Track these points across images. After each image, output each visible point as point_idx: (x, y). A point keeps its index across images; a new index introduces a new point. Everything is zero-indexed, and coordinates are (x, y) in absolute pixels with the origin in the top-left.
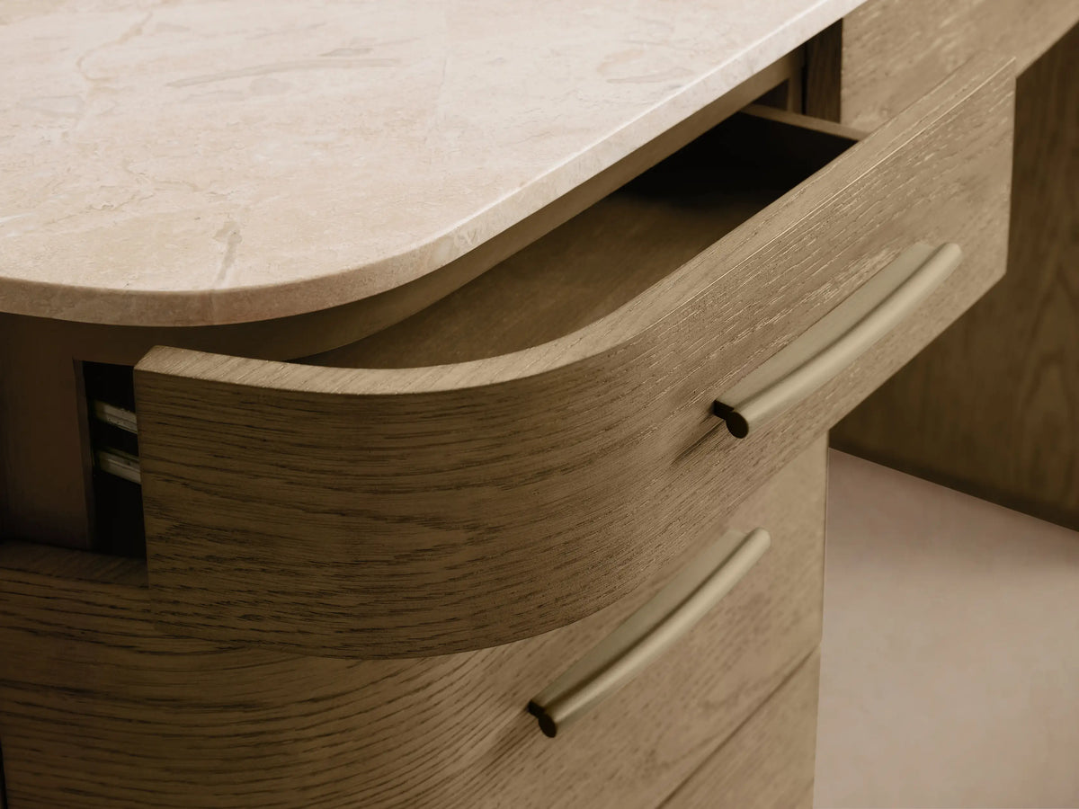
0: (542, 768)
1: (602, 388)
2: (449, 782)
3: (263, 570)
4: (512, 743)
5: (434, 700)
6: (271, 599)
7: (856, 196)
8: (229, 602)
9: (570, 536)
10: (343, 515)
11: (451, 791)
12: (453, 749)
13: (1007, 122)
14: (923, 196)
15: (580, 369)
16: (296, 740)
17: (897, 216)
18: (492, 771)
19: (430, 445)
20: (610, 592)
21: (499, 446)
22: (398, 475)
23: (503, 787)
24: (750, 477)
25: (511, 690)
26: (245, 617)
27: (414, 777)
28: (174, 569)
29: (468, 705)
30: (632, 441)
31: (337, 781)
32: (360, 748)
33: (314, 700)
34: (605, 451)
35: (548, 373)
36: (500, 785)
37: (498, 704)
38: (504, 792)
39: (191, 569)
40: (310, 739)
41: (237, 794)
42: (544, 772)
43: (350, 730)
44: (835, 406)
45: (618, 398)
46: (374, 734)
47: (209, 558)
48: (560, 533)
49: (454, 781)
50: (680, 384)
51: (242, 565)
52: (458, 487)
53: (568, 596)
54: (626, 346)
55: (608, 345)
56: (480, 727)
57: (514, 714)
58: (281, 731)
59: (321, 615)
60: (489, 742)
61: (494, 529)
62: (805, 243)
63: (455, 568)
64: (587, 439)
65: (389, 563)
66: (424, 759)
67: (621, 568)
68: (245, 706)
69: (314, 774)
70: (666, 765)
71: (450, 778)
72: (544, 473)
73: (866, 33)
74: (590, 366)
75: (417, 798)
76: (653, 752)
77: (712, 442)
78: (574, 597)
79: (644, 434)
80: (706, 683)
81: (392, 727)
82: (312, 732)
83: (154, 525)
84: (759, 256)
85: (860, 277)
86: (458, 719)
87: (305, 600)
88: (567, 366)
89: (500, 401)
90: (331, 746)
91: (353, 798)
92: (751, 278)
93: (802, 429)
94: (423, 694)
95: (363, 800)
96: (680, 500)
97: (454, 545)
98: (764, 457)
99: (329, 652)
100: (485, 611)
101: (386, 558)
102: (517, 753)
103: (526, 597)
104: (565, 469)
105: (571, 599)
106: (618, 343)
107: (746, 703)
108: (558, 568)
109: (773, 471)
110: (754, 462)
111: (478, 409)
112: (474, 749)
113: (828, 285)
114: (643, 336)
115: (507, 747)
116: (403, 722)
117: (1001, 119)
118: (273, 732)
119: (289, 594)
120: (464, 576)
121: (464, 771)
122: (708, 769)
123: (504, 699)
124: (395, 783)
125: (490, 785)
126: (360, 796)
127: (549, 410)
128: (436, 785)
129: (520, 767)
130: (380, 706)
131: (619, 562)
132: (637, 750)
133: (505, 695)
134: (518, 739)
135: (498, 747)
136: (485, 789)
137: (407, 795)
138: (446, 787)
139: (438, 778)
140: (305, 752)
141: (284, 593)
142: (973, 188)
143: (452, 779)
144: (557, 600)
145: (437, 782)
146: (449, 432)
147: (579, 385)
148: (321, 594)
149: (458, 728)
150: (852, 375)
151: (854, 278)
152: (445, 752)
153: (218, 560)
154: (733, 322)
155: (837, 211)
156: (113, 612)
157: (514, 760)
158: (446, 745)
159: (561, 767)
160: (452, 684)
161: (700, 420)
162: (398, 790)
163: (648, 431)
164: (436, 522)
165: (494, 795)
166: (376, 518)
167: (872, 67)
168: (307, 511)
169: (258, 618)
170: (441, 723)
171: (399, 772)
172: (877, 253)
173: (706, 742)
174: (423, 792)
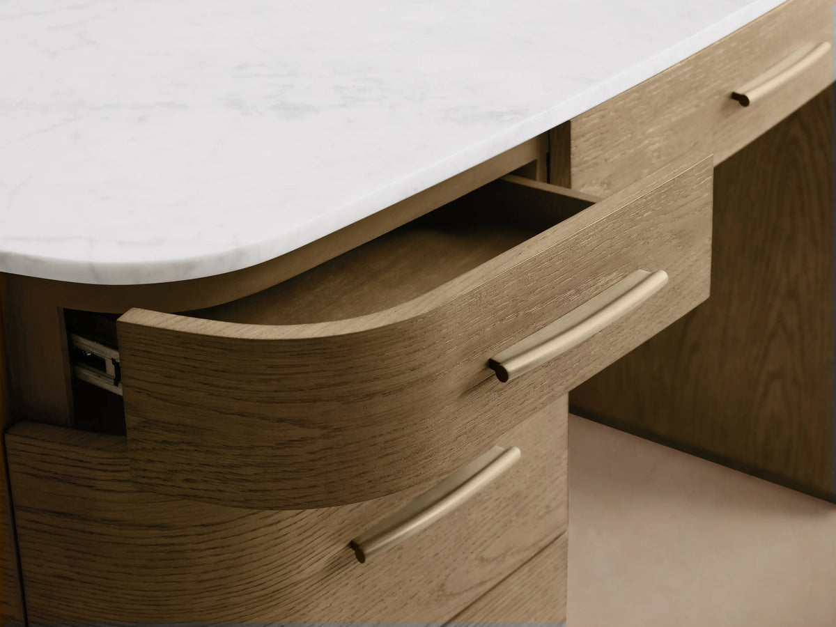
0: (362, 585)
1: (407, 343)
2: (295, 585)
3: (196, 450)
4: (339, 566)
5: (283, 532)
6: (201, 469)
7: (592, 235)
8: (176, 471)
9: (388, 437)
10: (243, 416)
11: (297, 591)
12: (297, 565)
13: (708, 196)
14: (643, 239)
15: (393, 329)
16: (194, 550)
17: (625, 250)
18: (325, 582)
19: (297, 373)
20: (417, 476)
21: (340, 375)
22: (276, 391)
23: (334, 594)
24: (518, 412)
25: (337, 532)
26: (187, 480)
27: (271, 580)
28: (143, 448)
29: (307, 538)
30: (430, 378)
31: (220, 578)
32: (235, 559)
33: (203, 526)
34: (411, 384)
35: (371, 330)
36: (332, 592)
37: (328, 539)
38: (334, 597)
39: (154, 449)
40: (201, 550)
41: (157, 582)
42: (363, 587)
43: (228, 546)
44: (581, 372)
45: (419, 350)
46: (243, 550)
47: (164, 442)
48: (382, 435)
49: (298, 586)
50: (464, 345)
51: (183, 447)
52: (314, 401)
53: (388, 476)
54: (424, 317)
55: (412, 315)
56: (316, 553)
57: (341, 547)
58: (183, 544)
59: (231, 480)
60: (322, 564)
61: (337, 430)
62: (555, 262)
63: (314, 453)
64: (399, 375)
65: (272, 448)
66: (276, 570)
67: (425, 461)
68: (163, 527)
69: (205, 573)
70: (452, 595)
71: (295, 584)
72: (371, 395)
73: (589, 133)
74: (399, 328)
75: (273, 594)
76: (443, 585)
77: (489, 385)
78: (393, 477)
79: (438, 375)
80: (482, 544)
81: (255, 546)
82: (203, 546)
83: (131, 420)
84: (520, 267)
85: (597, 288)
86: (301, 546)
87: (222, 470)
88: (384, 327)
89: (340, 347)
90: (216, 555)
91: (231, 590)
92: (514, 282)
93: (556, 384)
94: (274, 528)
95: (237, 592)
96: (466, 421)
97: (313, 438)
98: (527, 400)
99: (236, 504)
100: (334, 482)
101: (270, 445)
102: (344, 572)
103: (360, 474)
104: (384, 394)
105: (389, 479)
106: (418, 315)
107: (511, 562)
108: (381, 457)
109: (534, 410)
110: (520, 402)
111: (327, 351)
112: (313, 567)
113: (573, 291)
114: (435, 311)
115: (336, 568)
116: (262, 544)
117: (703, 194)
118: (179, 544)
119: (212, 466)
120: (320, 459)
121: (305, 580)
122: (484, 601)
123: (332, 537)
124: (259, 582)
125: (324, 592)
126: (235, 589)
127: (372, 354)
128: (286, 587)
129: (346, 582)
130: (247, 532)
131: (423, 457)
132: (431, 582)
133: (333, 534)
134: (343, 564)
135: (329, 568)
136: (321, 594)
137: (266, 591)
138: (292, 589)
139: (286, 582)
140: (199, 558)
141: (208, 465)
142: (683, 237)
143: (297, 584)
144: (381, 478)
145: (287, 585)
146: (308, 365)
147: (392, 339)
148: (231, 466)
149: (300, 552)
150: (592, 353)
151: (593, 288)
152: (292, 566)
153: (170, 443)
154: (502, 309)
155: (578, 243)
156: (81, 464)
157: (341, 578)
158: (293, 561)
159: (376, 586)
160: (295, 523)
161: (478, 371)
162: (261, 587)
163: (441, 374)
164: (301, 423)
165: (327, 598)
166: (264, 419)
167: (594, 155)
168: (221, 412)
169: (194, 481)
170: (289, 547)
171: (260, 576)
172: (609, 274)
173: (482, 583)
174: (278, 590)
